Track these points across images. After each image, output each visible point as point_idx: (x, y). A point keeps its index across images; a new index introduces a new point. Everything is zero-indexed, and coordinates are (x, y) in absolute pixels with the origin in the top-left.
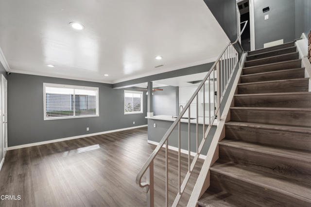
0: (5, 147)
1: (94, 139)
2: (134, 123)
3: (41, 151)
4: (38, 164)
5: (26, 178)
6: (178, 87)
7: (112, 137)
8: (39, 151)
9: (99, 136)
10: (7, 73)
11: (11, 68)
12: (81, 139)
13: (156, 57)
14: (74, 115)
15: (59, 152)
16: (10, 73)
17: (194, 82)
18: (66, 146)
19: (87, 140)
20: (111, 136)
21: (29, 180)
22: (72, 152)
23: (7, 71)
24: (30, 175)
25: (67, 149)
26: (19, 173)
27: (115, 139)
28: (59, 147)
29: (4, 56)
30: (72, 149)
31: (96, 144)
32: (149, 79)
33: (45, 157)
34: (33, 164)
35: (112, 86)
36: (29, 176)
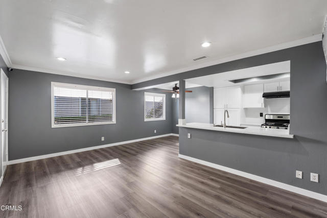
0: (5, 160)
1: (111, 151)
2: (155, 132)
3: (48, 166)
4: (45, 187)
5: (29, 209)
6: (213, 88)
7: (132, 149)
8: (46, 166)
9: (115, 147)
10: (8, 69)
11: (13, 62)
12: (96, 151)
13: (202, 43)
14: (87, 121)
15: (71, 169)
16: (12, 70)
17: (235, 81)
18: (78, 160)
19: (103, 152)
20: (130, 147)
21: (34, 212)
22: (88, 169)
23: (8, 66)
24: (36, 204)
25: (80, 165)
26: (21, 200)
27: (137, 152)
28: (69, 161)
29: (4, 47)
30: (87, 165)
31: (115, 158)
32: (182, 77)
33: (54, 175)
34: (39, 186)
35: (132, 87)
36: (33, 205)
